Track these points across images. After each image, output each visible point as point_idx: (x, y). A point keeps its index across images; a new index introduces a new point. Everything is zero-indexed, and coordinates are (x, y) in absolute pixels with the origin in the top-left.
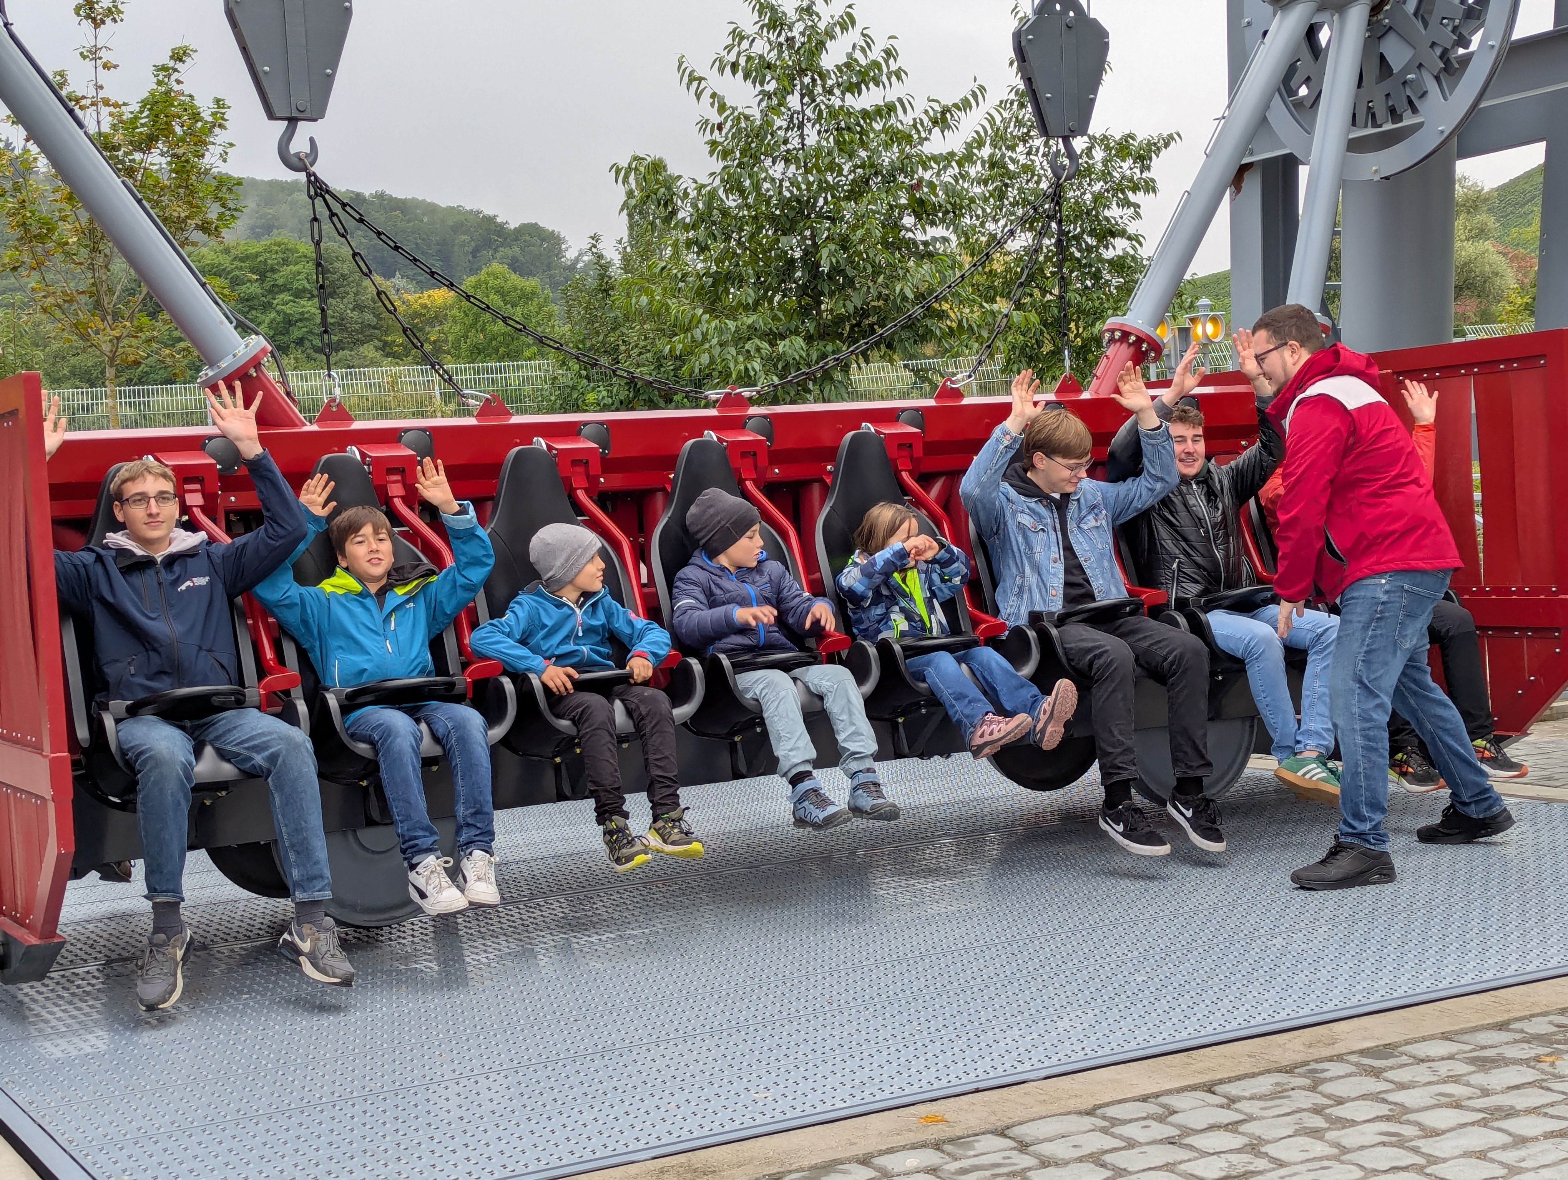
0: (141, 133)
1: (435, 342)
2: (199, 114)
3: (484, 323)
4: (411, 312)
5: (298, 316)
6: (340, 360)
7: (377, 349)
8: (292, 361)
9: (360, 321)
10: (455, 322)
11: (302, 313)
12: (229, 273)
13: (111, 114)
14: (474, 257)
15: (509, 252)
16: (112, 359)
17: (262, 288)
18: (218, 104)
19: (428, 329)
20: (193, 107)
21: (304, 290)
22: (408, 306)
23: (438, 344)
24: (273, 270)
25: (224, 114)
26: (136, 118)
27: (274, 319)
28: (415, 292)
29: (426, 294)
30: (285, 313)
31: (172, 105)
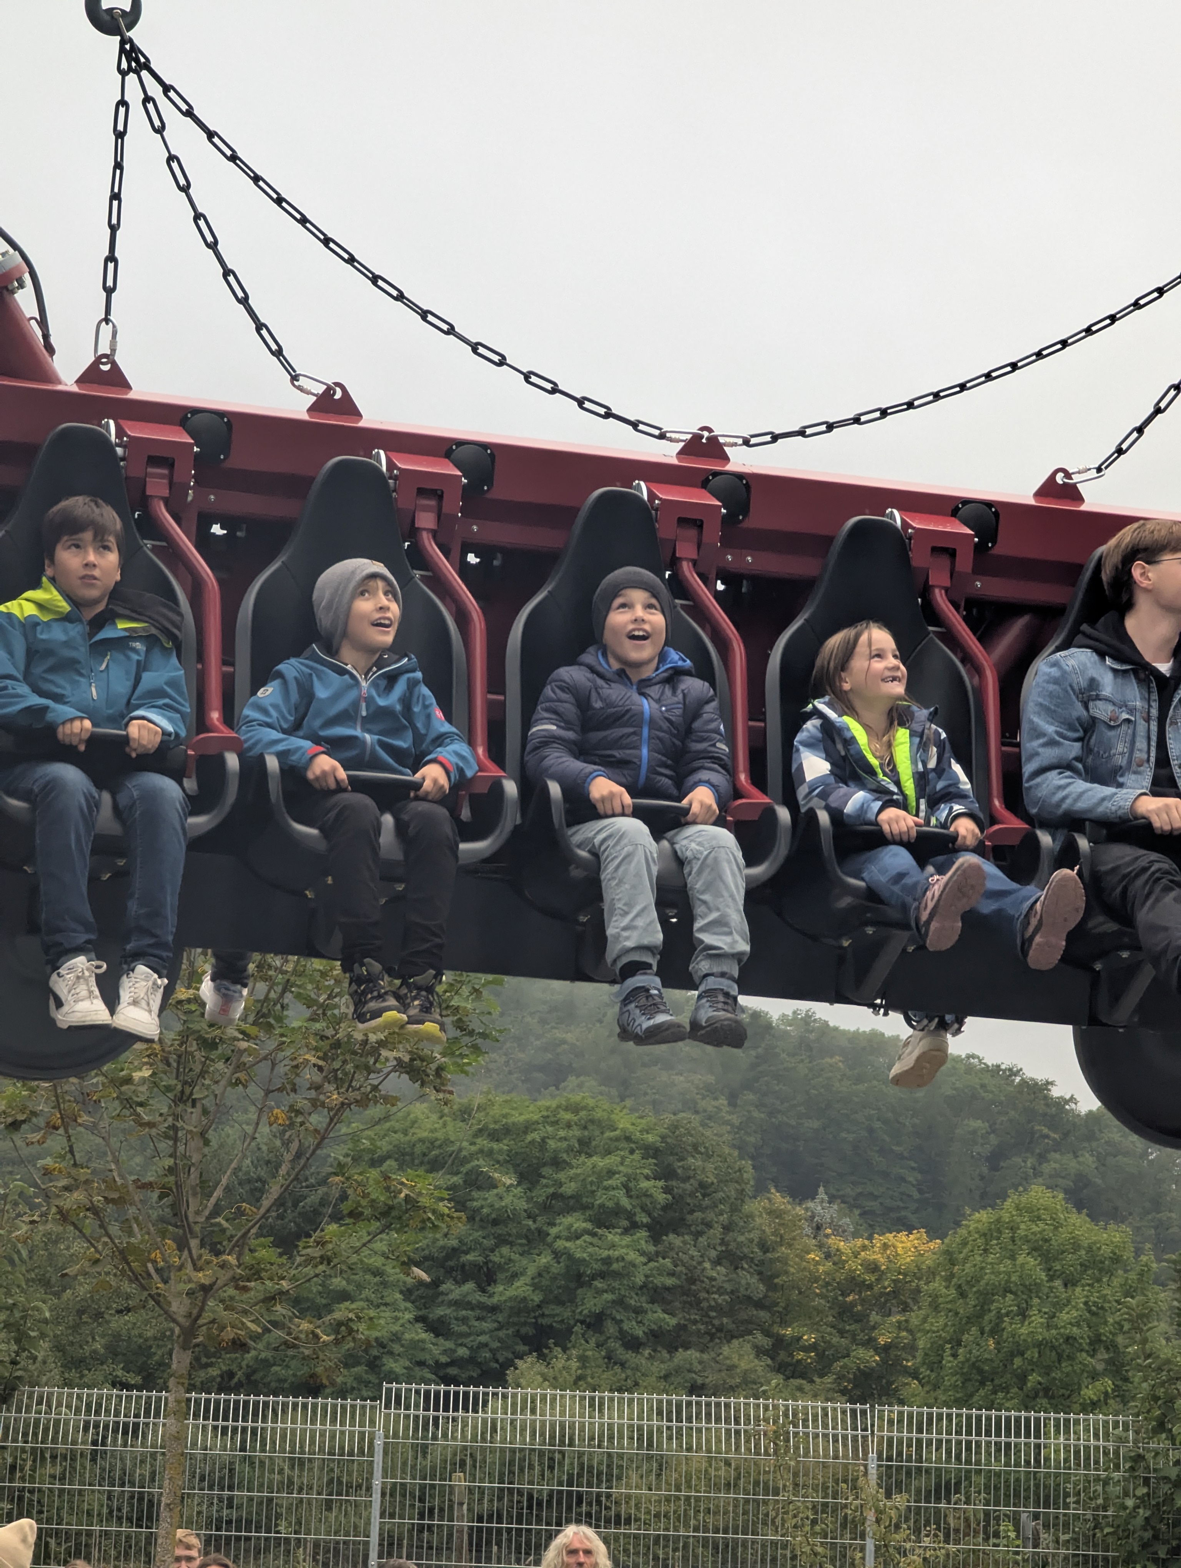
1: (887, 1348)
3: (1000, 1317)
4: (840, 1276)
5: (597, 1266)
6: (678, 1370)
7: (760, 1352)
8: (574, 1364)
9: (728, 1287)
10: (935, 1307)
11: (607, 1261)
12: (465, 1161)
14: (995, 1168)
15: (1073, 1165)
16: (189, 1332)
17: (529, 1200)
19: (874, 1317)
21: (618, 1211)
22: (839, 1264)
23: (893, 1353)
24: (557, 1163)
27: (547, 1269)
28: (856, 1235)
29: (878, 1240)
30: (570, 1257)
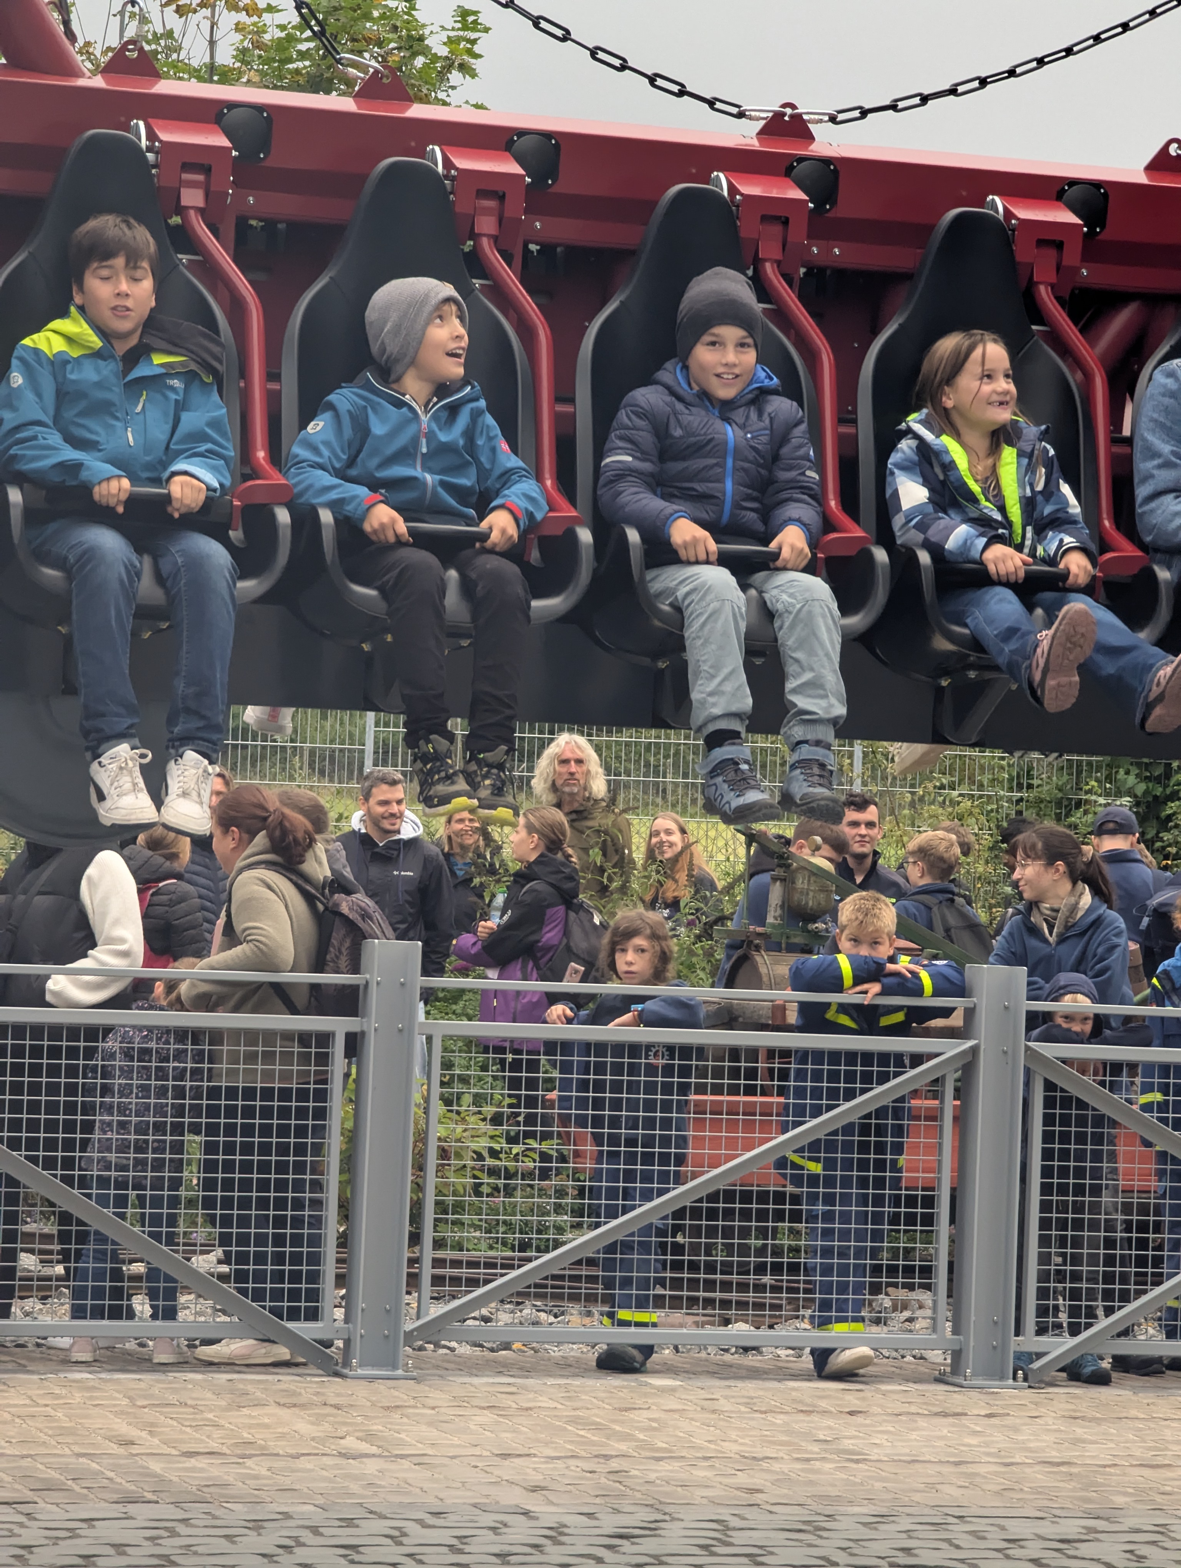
0: (297, 71)
2: (421, 39)
13: (239, 28)
18: (464, 21)
20: (412, 23)
25: (474, 42)
26: (290, 39)
31: (367, 17)
